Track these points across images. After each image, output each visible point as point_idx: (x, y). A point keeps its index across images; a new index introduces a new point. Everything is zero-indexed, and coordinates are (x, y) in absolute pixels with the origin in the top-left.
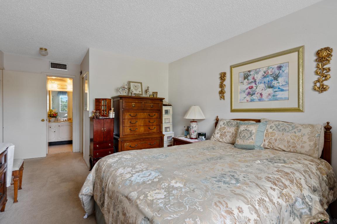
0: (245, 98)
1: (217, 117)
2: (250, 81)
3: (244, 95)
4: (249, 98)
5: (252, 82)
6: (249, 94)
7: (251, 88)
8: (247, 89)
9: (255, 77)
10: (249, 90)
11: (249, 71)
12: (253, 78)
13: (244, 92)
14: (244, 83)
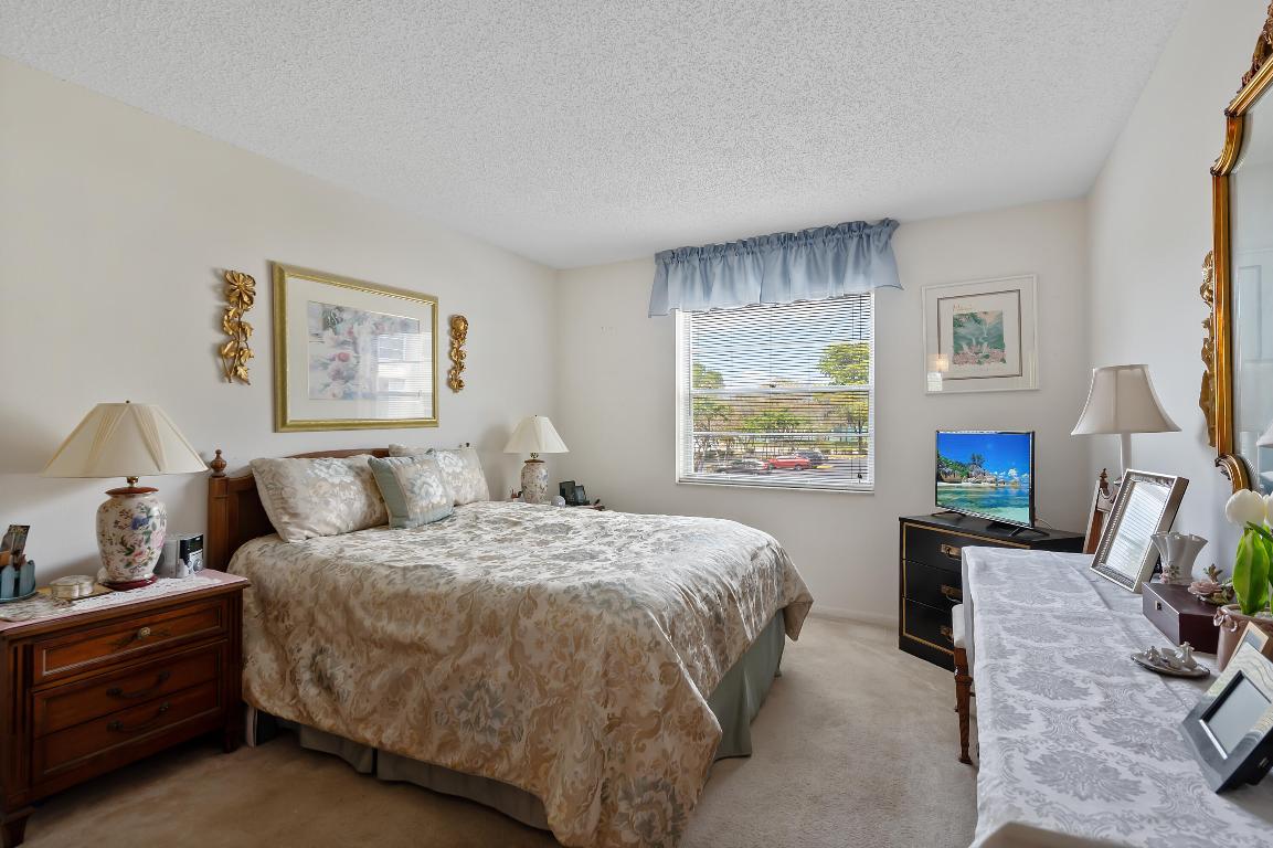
0: (327, 385)
1: (218, 453)
2: (342, 338)
3: (324, 377)
4: (337, 387)
5: (344, 343)
6: (337, 375)
7: (344, 358)
8: (333, 359)
9: (355, 330)
10: (337, 364)
11: (339, 309)
12: (350, 333)
13: (325, 366)
14: (324, 339)
